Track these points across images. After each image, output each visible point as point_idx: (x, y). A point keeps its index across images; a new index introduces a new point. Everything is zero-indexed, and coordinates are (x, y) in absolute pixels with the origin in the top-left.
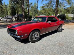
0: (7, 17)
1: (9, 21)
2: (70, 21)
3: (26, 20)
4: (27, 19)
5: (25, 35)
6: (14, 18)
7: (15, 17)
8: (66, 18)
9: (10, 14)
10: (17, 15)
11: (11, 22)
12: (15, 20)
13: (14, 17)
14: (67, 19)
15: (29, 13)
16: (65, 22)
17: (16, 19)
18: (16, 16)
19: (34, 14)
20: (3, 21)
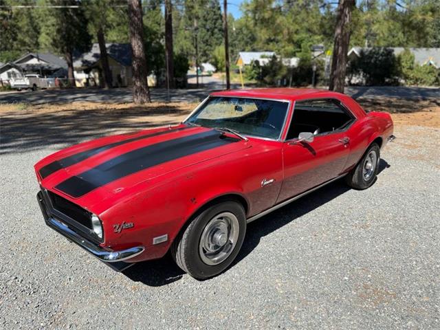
0: (34, 61)
1: (52, 91)
2: (424, 94)
3: (151, 80)
4: (158, 74)
5: (156, 241)
6: (79, 71)
7: (85, 62)
8: (399, 74)
9: (55, 44)
10: (96, 49)
11: (60, 93)
12: (87, 84)
13: (77, 64)
14: (406, 78)
15: (169, 40)
16: (394, 100)
17: (94, 75)
18: (89, 57)
19: (202, 45)
20: (10, 88)
